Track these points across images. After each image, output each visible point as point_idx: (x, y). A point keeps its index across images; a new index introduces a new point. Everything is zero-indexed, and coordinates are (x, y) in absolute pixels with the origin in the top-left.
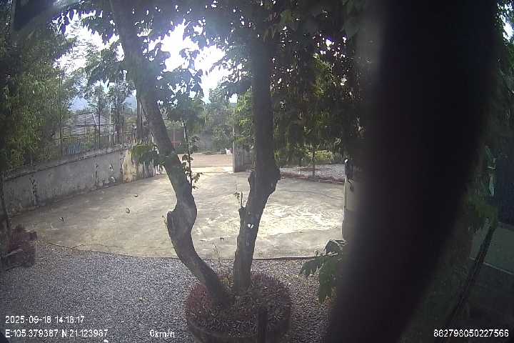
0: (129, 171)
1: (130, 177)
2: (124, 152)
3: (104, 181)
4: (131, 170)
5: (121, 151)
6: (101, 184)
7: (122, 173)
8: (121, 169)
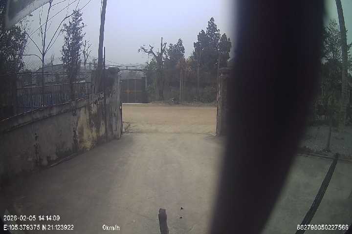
0: (85, 137)
1: (88, 144)
2: (78, 112)
3: (48, 158)
4: (89, 136)
5: (74, 111)
6: (45, 162)
7: (75, 141)
8: (75, 136)
